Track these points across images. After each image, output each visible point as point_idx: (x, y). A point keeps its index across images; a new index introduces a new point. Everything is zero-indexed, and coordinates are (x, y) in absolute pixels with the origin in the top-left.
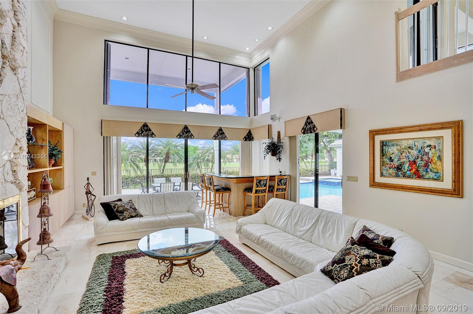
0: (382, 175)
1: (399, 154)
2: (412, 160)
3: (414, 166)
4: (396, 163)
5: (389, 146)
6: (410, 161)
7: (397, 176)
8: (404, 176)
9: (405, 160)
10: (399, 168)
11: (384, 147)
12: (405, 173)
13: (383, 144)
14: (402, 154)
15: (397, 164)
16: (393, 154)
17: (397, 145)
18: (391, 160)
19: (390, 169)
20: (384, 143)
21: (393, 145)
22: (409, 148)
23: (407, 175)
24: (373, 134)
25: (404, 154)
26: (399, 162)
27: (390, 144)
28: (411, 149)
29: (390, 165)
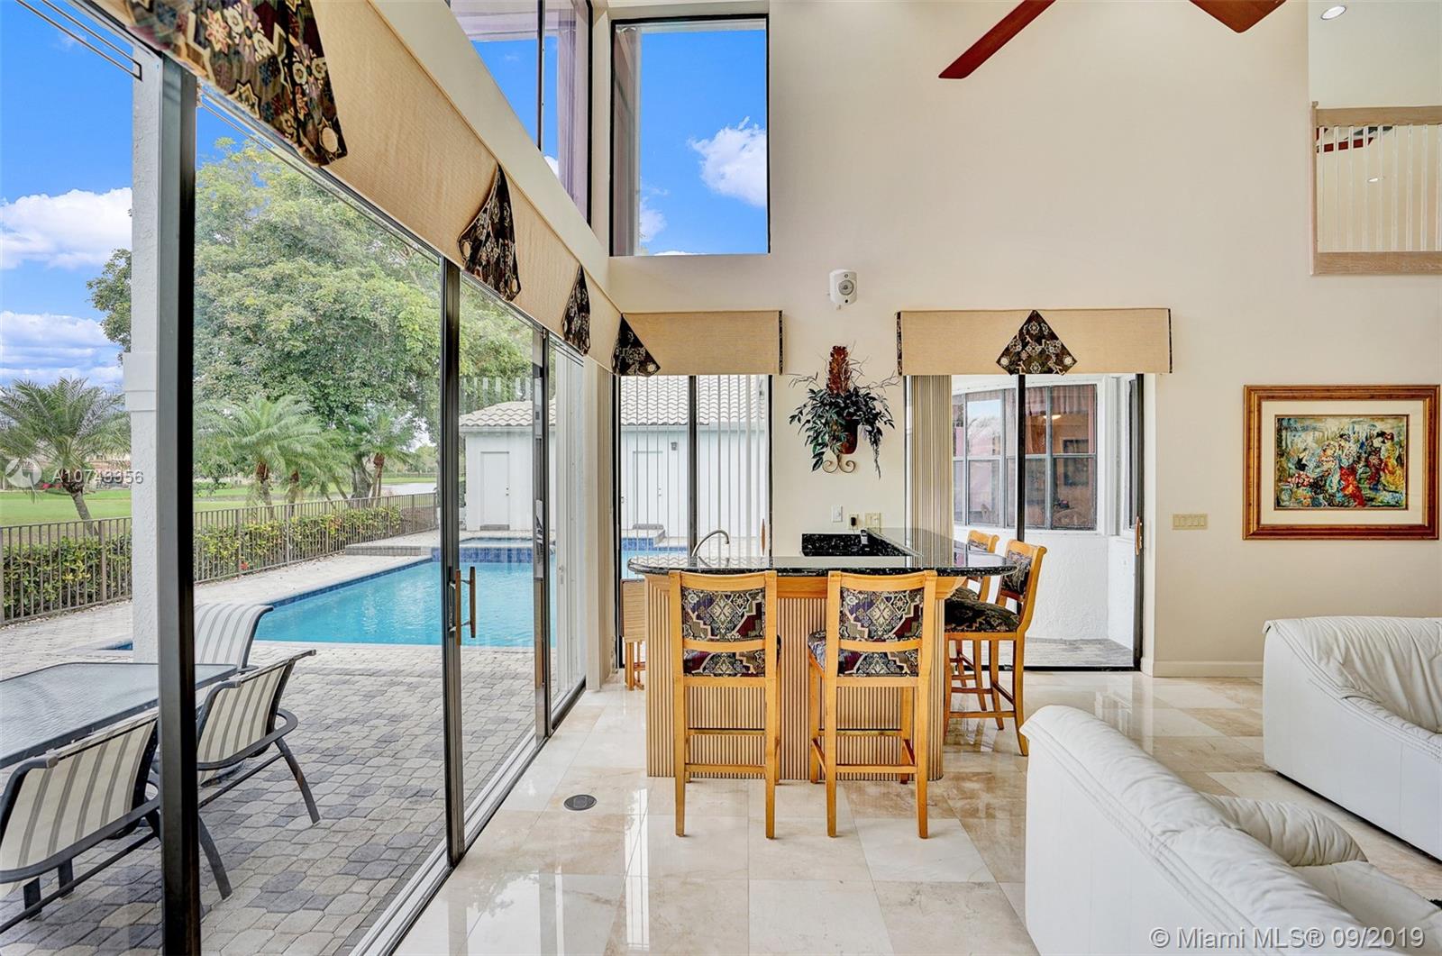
0: (1278, 504)
1: (1319, 451)
2: (1345, 464)
3: (1351, 478)
4: (1312, 474)
5: (1296, 430)
6: (1341, 468)
7: (1315, 504)
8: (1331, 504)
9: (1331, 465)
10: (1317, 486)
11: (1284, 433)
12: (1333, 495)
13: (1282, 424)
14: (1324, 451)
15: (1314, 476)
16: (1305, 450)
17: (1315, 429)
18: (1301, 466)
19: (1298, 487)
20: (1285, 423)
21: (1305, 429)
22: (1341, 436)
23: (1337, 500)
24: (1256, 396)
25: (1329, 452)
26: (1318, 470)
27: (1298, 426)
28: (1346, 440)
29: (1299, 477)
